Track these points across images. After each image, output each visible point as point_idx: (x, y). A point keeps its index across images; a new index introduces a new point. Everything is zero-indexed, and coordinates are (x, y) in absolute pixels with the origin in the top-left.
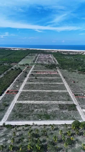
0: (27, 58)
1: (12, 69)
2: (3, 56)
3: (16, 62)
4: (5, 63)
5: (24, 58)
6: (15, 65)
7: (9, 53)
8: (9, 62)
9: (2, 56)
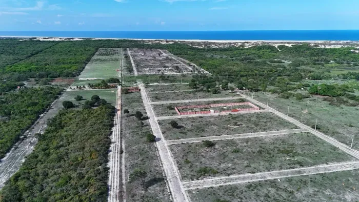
0: (97, 60)
1: (69, 105)
2: (16, 57)
3: (67, 76)
4: (26, 79)
5: (88, 60)
6: (68, 85)
7: (32, 49)
8: (41, 76)
9: (11, 57)
